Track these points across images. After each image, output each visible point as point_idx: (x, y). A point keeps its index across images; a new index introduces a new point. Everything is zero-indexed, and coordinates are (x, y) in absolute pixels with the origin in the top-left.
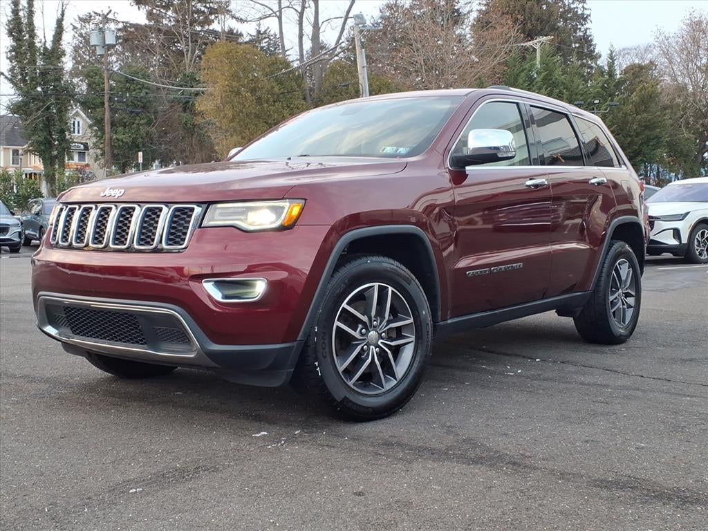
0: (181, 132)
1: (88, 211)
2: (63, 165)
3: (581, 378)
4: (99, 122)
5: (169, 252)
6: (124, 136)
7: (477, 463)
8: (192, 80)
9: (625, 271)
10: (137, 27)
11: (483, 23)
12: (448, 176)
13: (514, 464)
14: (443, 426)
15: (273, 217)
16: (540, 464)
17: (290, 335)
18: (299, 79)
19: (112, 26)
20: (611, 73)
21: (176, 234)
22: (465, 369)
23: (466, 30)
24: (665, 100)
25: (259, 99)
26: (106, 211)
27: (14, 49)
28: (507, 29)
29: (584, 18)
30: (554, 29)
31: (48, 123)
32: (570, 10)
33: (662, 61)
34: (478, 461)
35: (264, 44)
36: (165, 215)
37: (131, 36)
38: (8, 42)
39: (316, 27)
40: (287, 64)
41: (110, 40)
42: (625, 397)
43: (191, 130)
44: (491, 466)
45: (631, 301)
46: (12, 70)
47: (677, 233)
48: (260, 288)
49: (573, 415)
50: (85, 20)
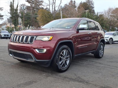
0: (35, 22)
1: (17, 36)
2: (17, 26)
3: (96, 65)
4: (23, 20)
5: (30, 44)
6: (26, 22)
7: (80, 82)
8: (36, 14)
9: (102, 47)
10: (29, 6)
11: (79, 8)
12: (76, 32)
13: (87, 82)
14: (74, 74)
15: (48, 39)
16: (91, 83)
17: (50, 59)
18: (52, 15)
19: (25, 6)
20: (97, 16)
21: (31, 41)
22: (77, 62)
23: (76, 9)
24: (105, 20)
25: (46, 18)
26: (20, 36)
27: (11, 9)
28: (82, 9)
29: (93, 7)
30: (89, 9)
31: (15, 20)
32: (92, 6)
33: (104, 14)
34: (81, 82)
35: (47, 9)
36: (30, 38)
37: (28, 8)
38: (10, 8)
39: (55, 7)
40: (50, 13)
41: (25, 8)
42: (103, 69)
43: (36, 22)
44: (83, 83)
45: (102, 52)
46: (10, 12)
47: (107, 40)
48: (45, 50)
49: (95, 72)
50: (22, 5)
